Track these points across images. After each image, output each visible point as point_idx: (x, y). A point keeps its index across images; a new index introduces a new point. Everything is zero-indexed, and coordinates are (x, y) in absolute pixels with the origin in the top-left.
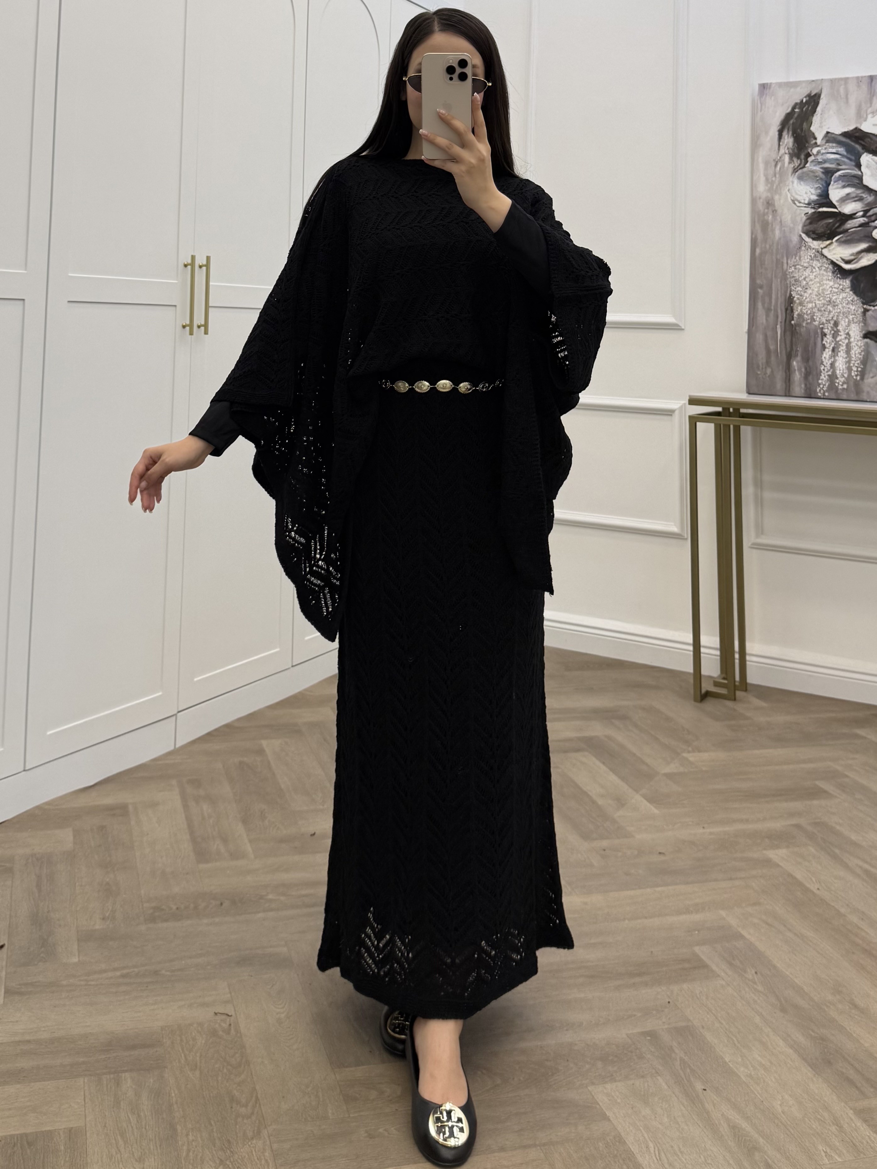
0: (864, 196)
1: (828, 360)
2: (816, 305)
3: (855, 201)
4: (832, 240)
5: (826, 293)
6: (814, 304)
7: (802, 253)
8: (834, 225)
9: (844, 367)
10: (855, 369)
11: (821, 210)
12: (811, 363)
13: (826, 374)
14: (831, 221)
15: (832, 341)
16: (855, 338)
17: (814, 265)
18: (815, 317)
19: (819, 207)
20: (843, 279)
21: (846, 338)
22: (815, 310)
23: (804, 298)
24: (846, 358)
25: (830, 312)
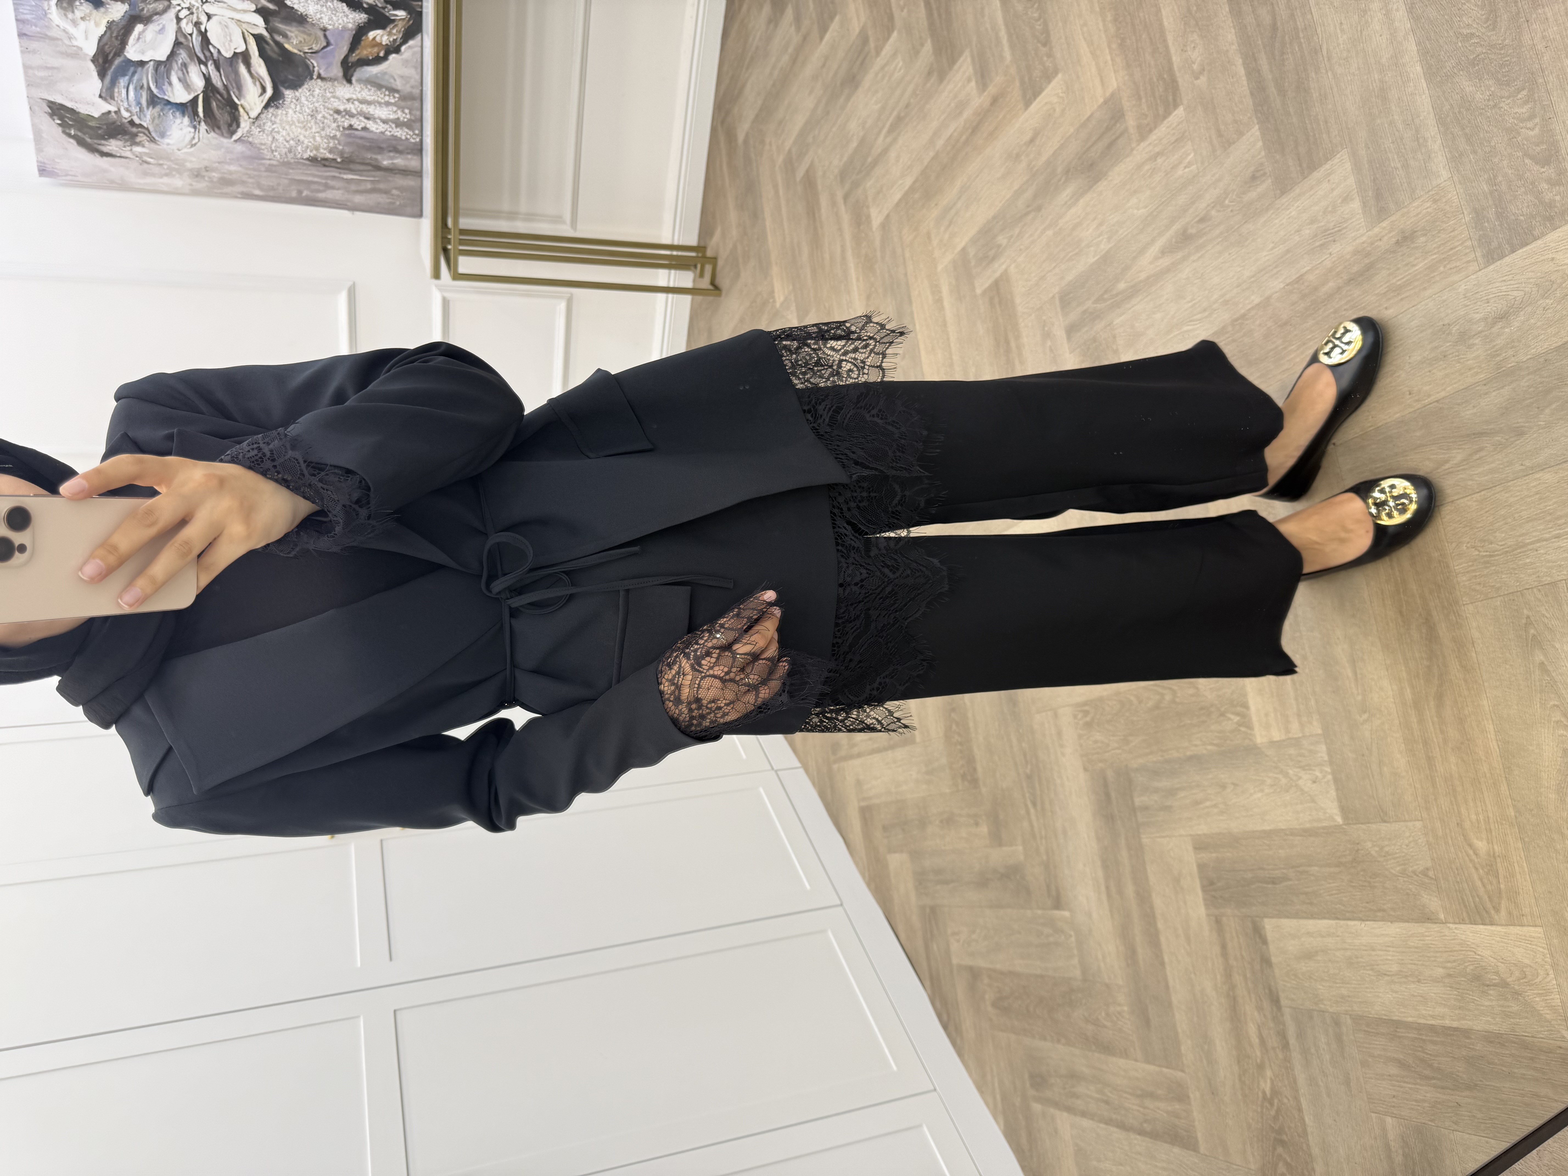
0: (180, 61)
1: (379, 125)
2: (318, 132)
3: (188, 72)
4: (238, 105)
5: (303, 119)
6: (317, 134)
7: (256, 142)
8: (219, 101)
9: (385, 109)
10: (387, 98)
11: (201, 114)
12: (384, 145)
13: (395, 130)
14: (214, 104)
15: (358, 118)
16: (353, 94)
17: (270, 129)
18: (332, 135)
19: (198, 116)
20: (284, 97)
21: (353, 103)
22: (323, 133)
23: (310, 144)
24: (375, 106)
25: (324, 117)
